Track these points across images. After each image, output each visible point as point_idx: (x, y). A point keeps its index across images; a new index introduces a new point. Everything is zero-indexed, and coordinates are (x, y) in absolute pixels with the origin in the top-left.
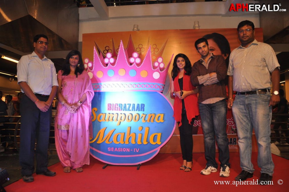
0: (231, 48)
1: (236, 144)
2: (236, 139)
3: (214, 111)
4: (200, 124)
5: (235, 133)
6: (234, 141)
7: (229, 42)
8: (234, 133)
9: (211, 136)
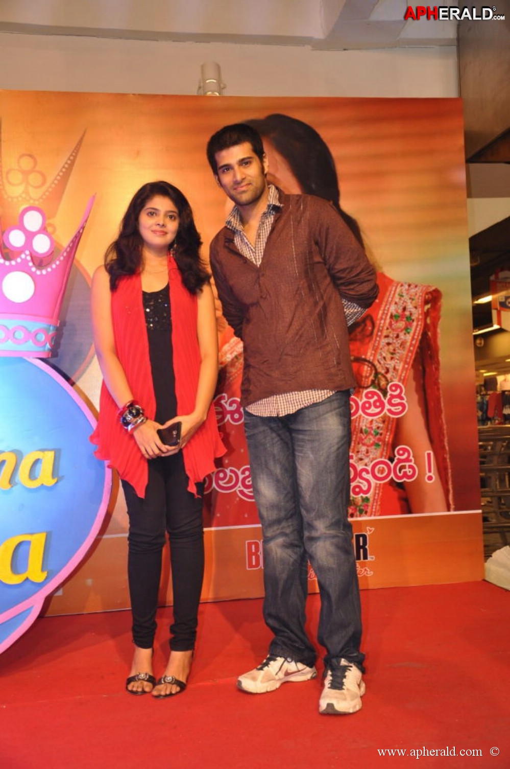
0: (339, 177)
1: (365, 557)
2: (364, 537)
3: (299, 431)
4: (221, 483)
5: (360, 516)
6: (359, 547)
7: (336, 151)
8: (358, 513)
9: (288, 531)
